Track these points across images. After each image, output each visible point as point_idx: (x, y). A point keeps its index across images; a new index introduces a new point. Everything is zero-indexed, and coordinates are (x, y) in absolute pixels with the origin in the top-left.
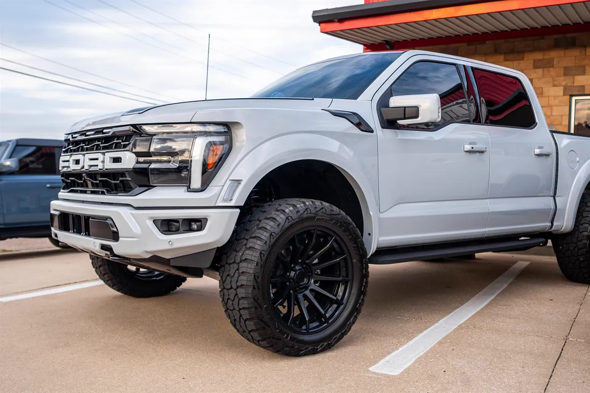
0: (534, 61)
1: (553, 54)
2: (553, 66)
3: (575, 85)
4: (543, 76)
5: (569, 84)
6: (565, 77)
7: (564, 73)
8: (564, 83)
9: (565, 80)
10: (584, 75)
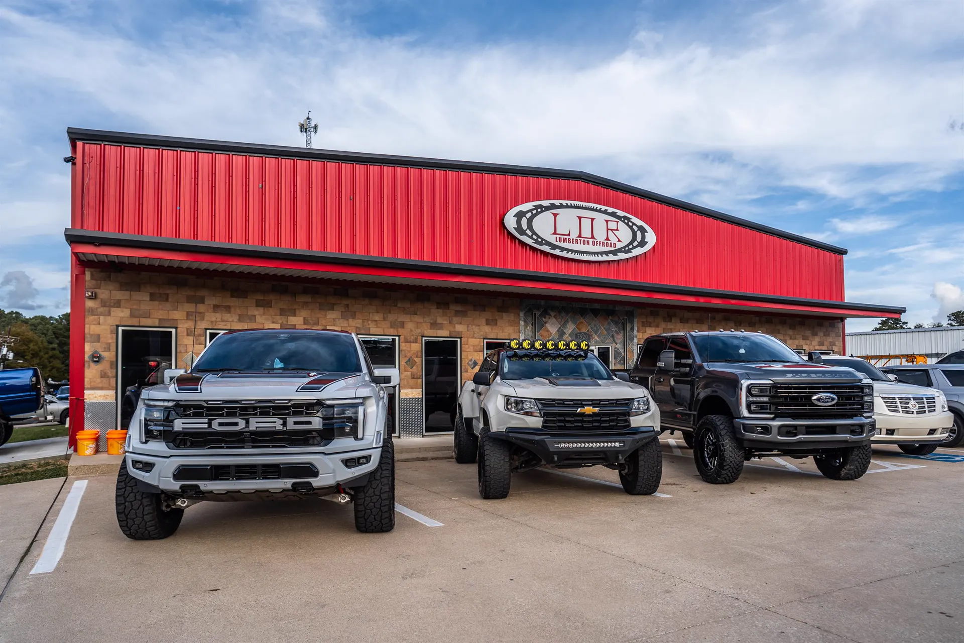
0: (257, 300)
1: (271, 297)
2: (271, 307)
3: (289, 323)
4: (264, 314)
5: (285, 323)
6: (281, 317)
7: (280, 313)
8: (280, 322)
9: (281, 319)
10: (295, 316)
